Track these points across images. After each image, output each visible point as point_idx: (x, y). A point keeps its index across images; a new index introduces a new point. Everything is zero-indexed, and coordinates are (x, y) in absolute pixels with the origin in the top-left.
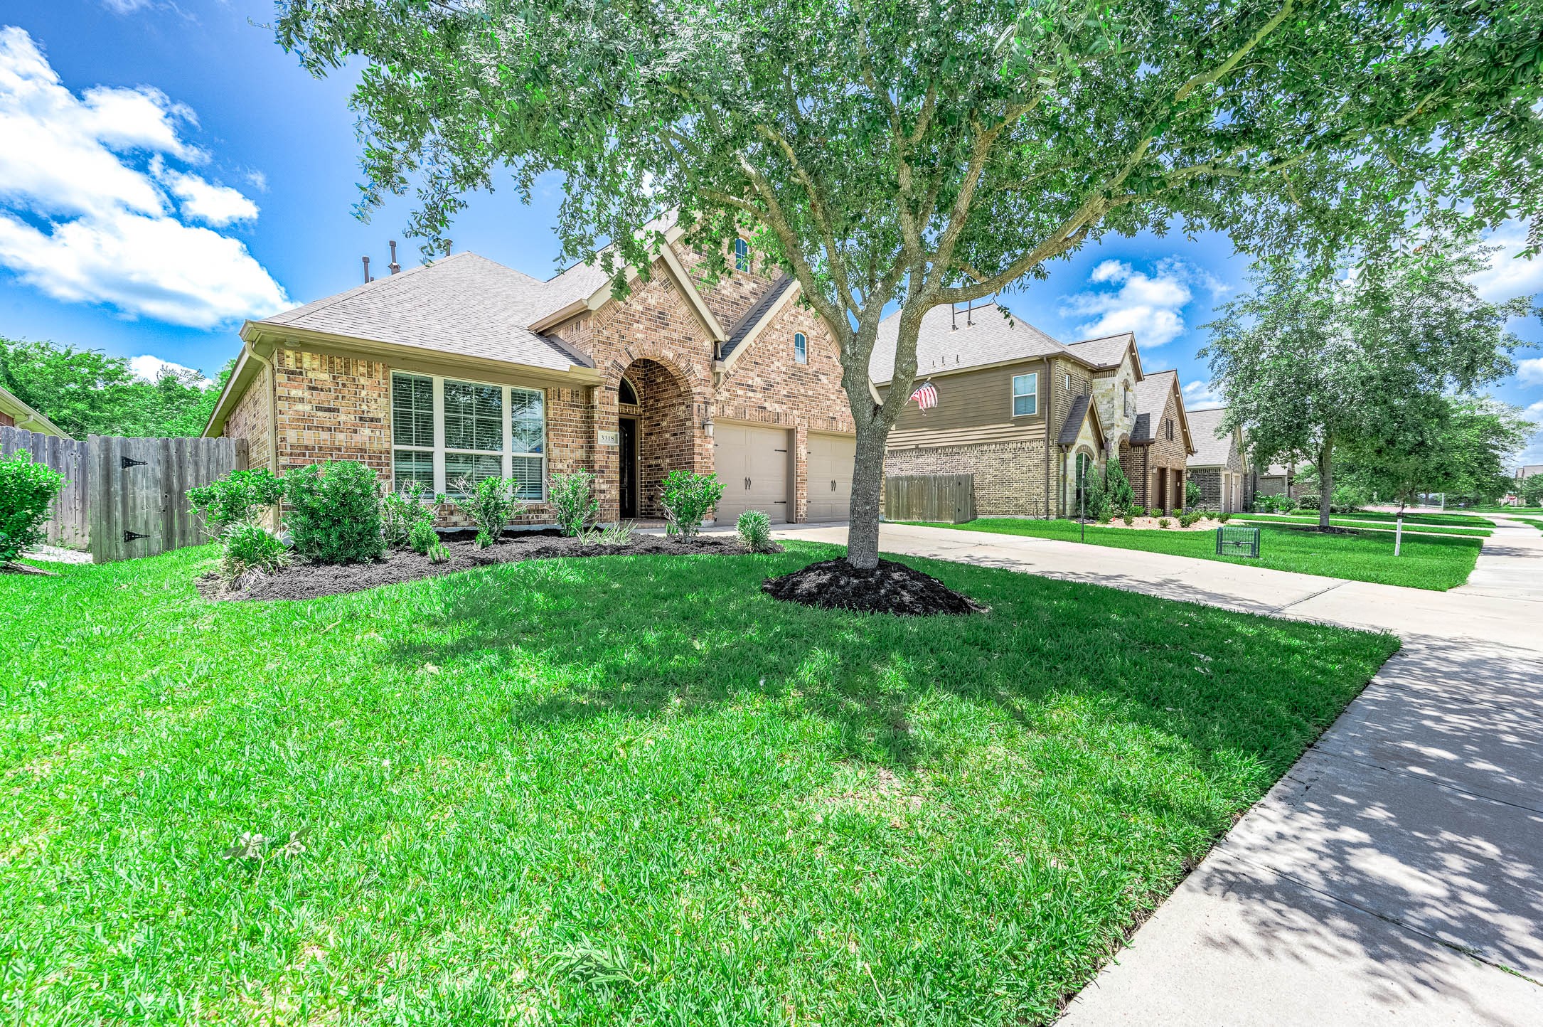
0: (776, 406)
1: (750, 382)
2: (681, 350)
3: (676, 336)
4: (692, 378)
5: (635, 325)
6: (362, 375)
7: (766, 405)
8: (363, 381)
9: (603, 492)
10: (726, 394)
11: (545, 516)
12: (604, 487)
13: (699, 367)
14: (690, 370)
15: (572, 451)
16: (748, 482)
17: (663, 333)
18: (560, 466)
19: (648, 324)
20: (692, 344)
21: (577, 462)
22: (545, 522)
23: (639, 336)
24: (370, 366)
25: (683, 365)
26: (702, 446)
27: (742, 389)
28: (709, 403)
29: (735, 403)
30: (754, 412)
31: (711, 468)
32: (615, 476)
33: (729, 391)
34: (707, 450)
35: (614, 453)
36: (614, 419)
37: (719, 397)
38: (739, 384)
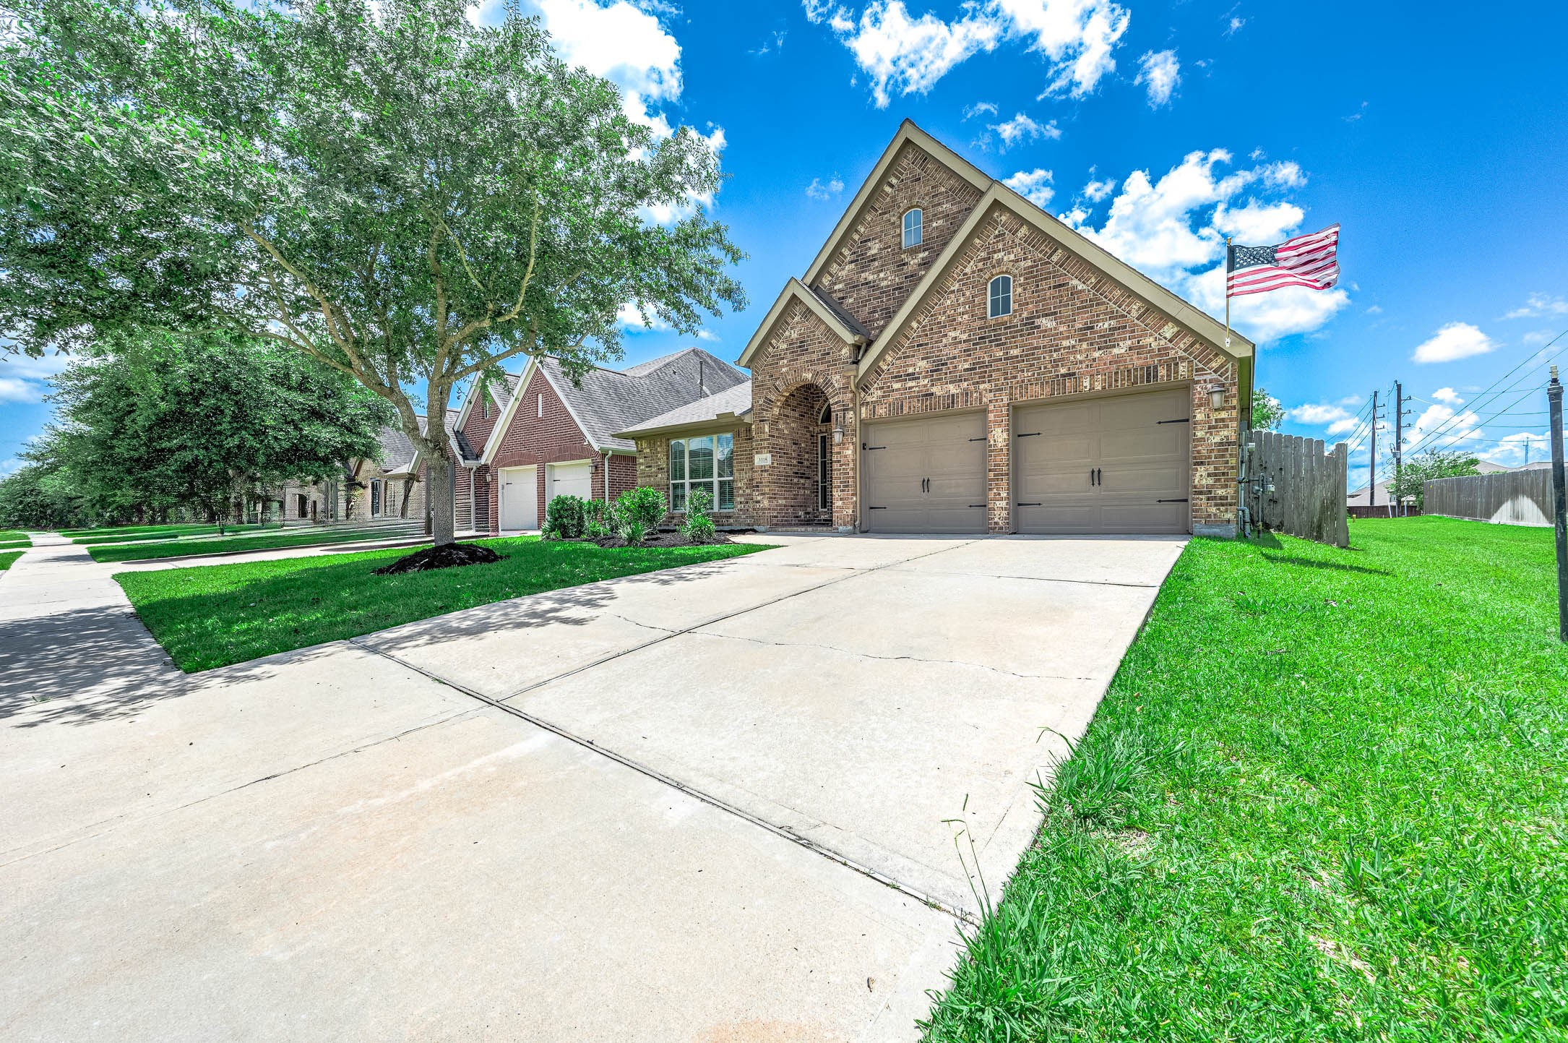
0: (951, 387)
1: (911, 370)
2: (819, 368)
4: (830, 389)
5: (781, 363)
6: (657, 445)
7: (934, 390)
8: (659, 450)
9: (758, 502)
10: (880, 393)
11: (731, 521)
12: (759, 498)
13: (838, 377)
14: (828, 383)
15: (745, 473)
16: (926, 484)
17: (805, 358)
18: (739, 485)
19: (789, 357)
20: (829, 358)
22: (730, 525)
23: (783, 370)
24: (661, 441)
25: (820, 380)
26: (839, 453)
27: (900, 381)
28: (847, 410)
29: (891, 399)
30: (915, 403)
31: (851, 473)
32: (767, 490)
33: (882, 388)
34: (846, 456)
35: (766, 471)
36: (765, 444)
37: (869, 399)
38: (896, 377)
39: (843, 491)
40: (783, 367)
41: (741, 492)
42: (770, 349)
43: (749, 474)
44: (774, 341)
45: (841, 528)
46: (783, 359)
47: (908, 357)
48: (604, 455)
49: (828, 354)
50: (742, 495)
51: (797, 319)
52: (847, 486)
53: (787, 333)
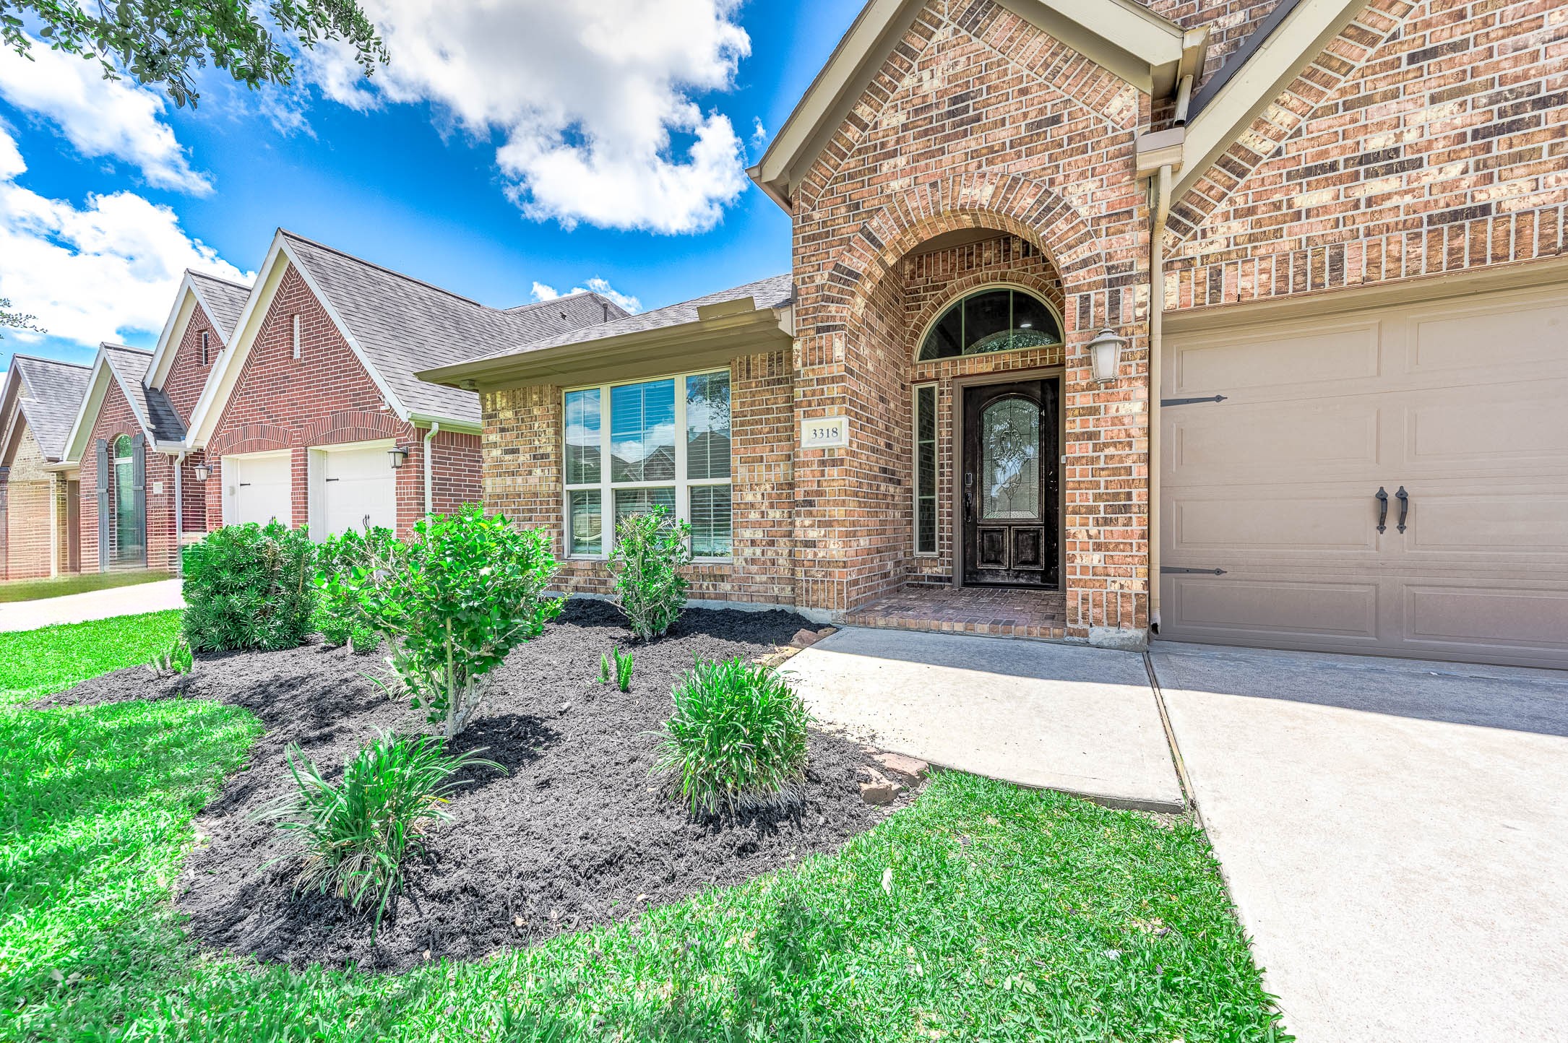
1: (1378, 142)
2: (1020, 166)
3: (1004, 135)
4: (1061, 226)
5: (886, 166)
6: (535, 404)
7: (1493, 194)
8: (536, 411)
9: (811, 544)
10: (1238, 227)
11: (726, 587)
12: (813, 534)
13: (1090, 185)
14: (1051, 207)
15: (769, 468)
16: (1392, 505)
17: (971, 143)
18: (749, 498)
19: (915, 146)
20: (1059, 132)
21: (780, 486)
22: (725, 596)
23: (895, 185)
24: (541, 392)
25: (1025, 201)
26: (1093, 411)
27: (1327, 184)
28: (1126, 281)
29: (1286, 244)
30: (1399, 244)
31: (1139, 471)
32: (838, 513)
33: (1251, 211)
34: (1117, 421)
35: (834, 463)
36: (834, 390)
37: (1193, 249)
38: (1309, 172)
39: (1107, 522)
40: (894, 176)
41: (754, 516)
42: (853, 133)
43: (780, 472)
44: (863, 111)
45: (1097, 634)
46: (893, 154)
47: (1368, 100)
48: (422, 432)
49: (1056, 120)
50: (756, 525)
51: (940, 35)
52: (1126, 509)
53: (908, 82)
